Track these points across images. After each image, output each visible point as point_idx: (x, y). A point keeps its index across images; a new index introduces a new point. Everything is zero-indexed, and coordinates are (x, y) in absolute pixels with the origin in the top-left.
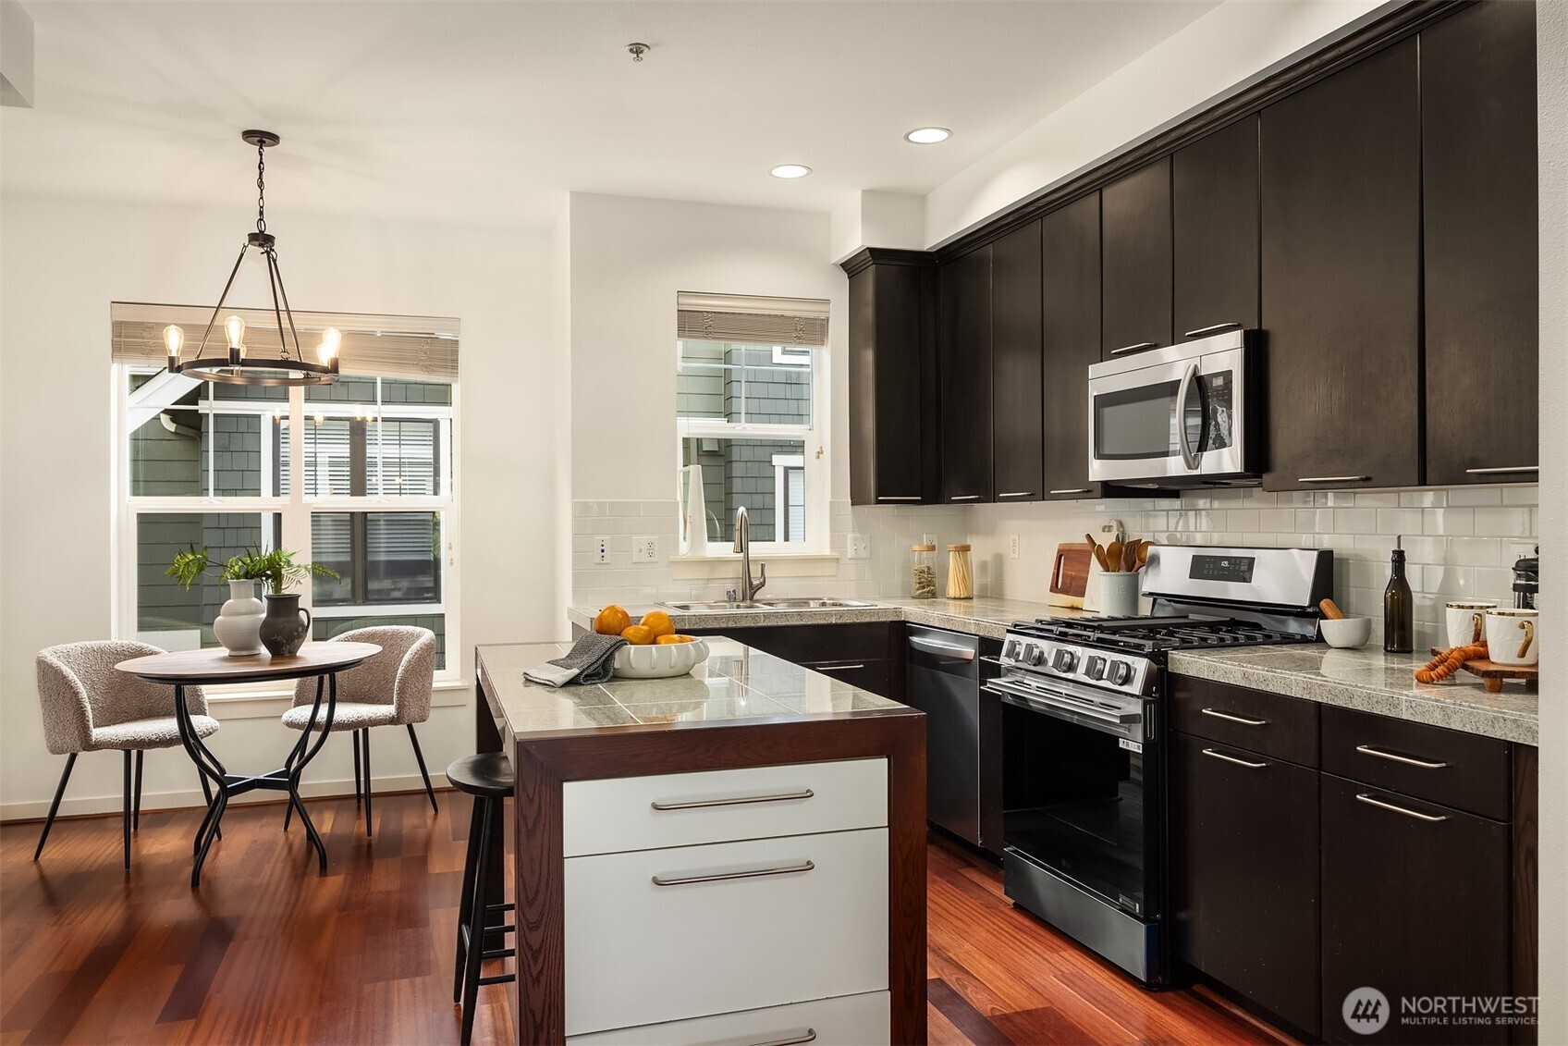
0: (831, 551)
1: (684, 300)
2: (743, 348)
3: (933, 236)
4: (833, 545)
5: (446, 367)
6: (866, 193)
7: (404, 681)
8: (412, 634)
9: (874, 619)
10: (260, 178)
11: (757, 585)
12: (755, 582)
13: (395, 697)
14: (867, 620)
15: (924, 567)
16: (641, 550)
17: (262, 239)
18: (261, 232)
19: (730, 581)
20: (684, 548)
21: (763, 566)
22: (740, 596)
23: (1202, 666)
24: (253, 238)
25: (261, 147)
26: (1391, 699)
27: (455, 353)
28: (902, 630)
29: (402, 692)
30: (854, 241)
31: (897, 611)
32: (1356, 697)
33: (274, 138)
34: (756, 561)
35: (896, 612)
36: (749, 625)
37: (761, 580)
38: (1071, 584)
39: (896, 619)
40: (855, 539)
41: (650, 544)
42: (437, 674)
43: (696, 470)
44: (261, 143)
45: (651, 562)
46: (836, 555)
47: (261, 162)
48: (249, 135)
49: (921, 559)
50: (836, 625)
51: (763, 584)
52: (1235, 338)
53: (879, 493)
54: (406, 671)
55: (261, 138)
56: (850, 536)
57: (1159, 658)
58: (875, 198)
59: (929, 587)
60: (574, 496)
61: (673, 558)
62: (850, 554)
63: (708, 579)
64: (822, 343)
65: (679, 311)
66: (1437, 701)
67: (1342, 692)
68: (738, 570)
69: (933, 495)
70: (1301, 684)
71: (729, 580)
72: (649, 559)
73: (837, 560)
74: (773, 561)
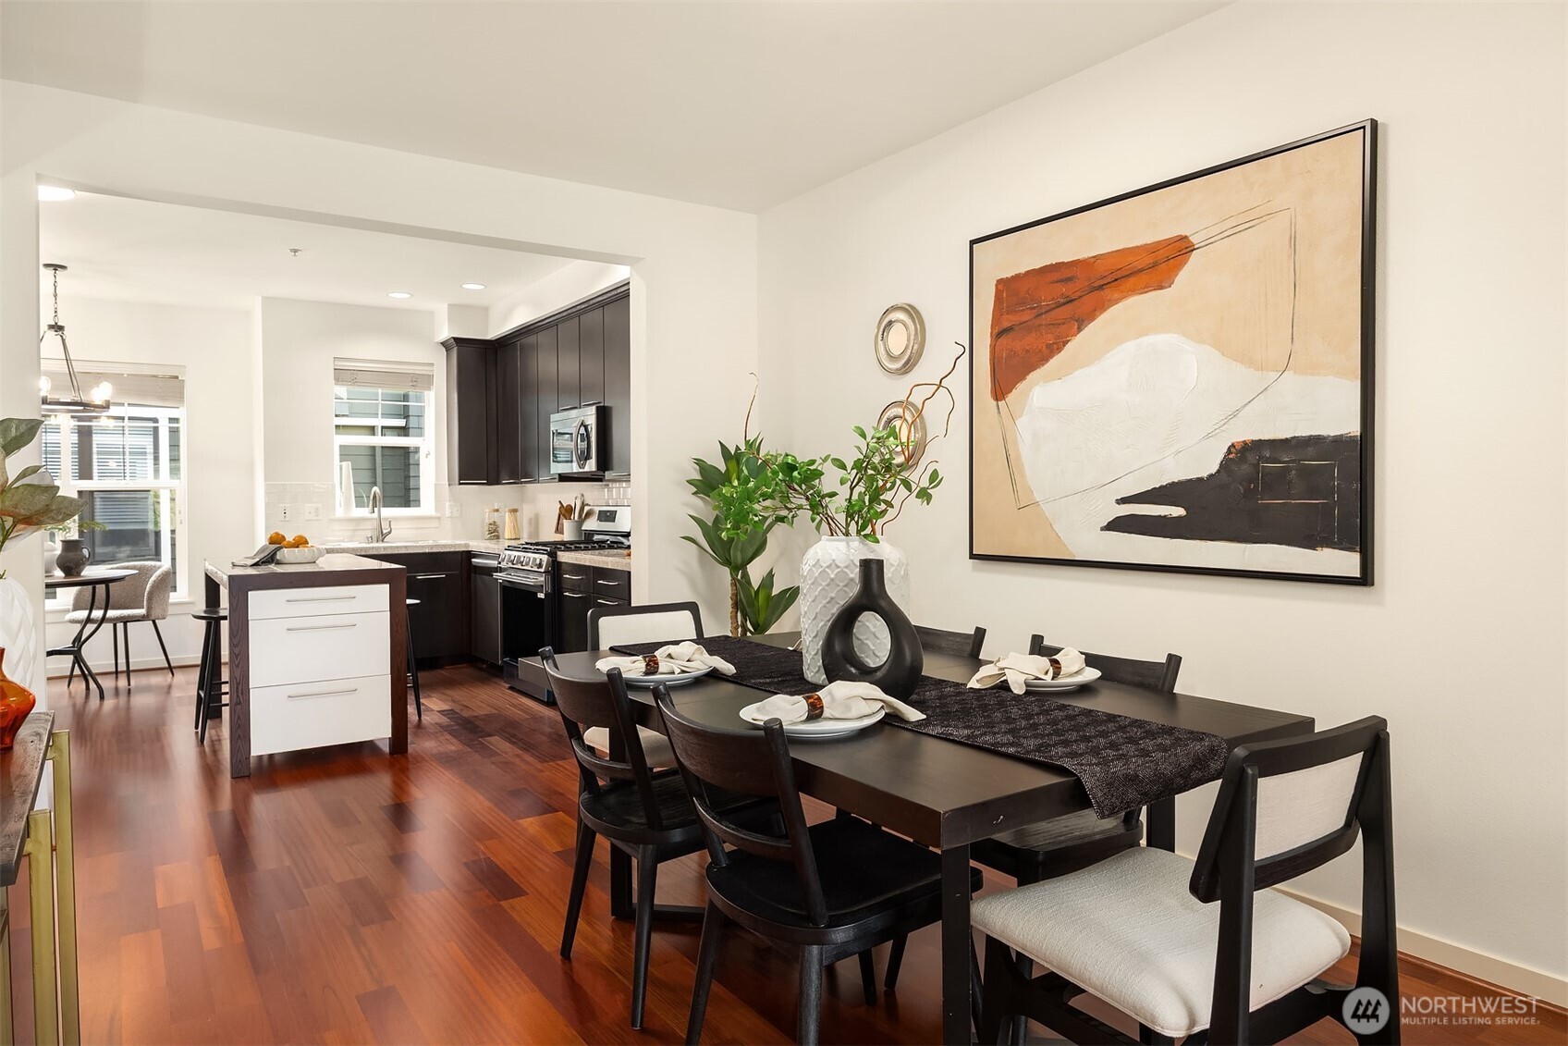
0: (435, 513)
1: (338, 363)
2: (380, 391)
3: (493, 333)
4: (437, 509)
5: (175, 397)
6: (449, 305)
7: (151, 593)
8: (155, 566)
9: (452, 550)
11: (386, 533)
12: (384, 532)
13: (145, 603)
14: (448, 550)
15: (491, 521)
16: (310, 513)
17: (57, 328)
18: (56, 324)
20: (340, 512)
21: (393, 522)
22: (375, 539)
25: (55, 272)
28: (469, 555)
29: (150, 599)
30: (445, 333)
31: (467, 545)
33: (64, 268)
34: (386, 519)
37: (390, 529)
39: (465, 549)
40: (450, 505)
41: (317, 509)
42: (172, 594)
43: (347, 465)
44: (56, 270)
45: (317, 520)
46: (439, 515)
49: (489, 517)
50: (429, 553)
51: (390, 533)
52: (593, 410)
53: (460, 479)
54: (152, 587)
55: (56, 268)
56: (447, 504)
57: (552, 555)
58: (456, 310)
59: (494, 533)
60: (265, 481)
61: (332, 517)
62: (448, 514)
63: (355, 530)
64: (429, 389)
65: (334, 369)
68: (375, 524)
69: (493, 480)
71: (369, 529)
72: (316, 518)
73: (439, 518)
74: (398, 519)
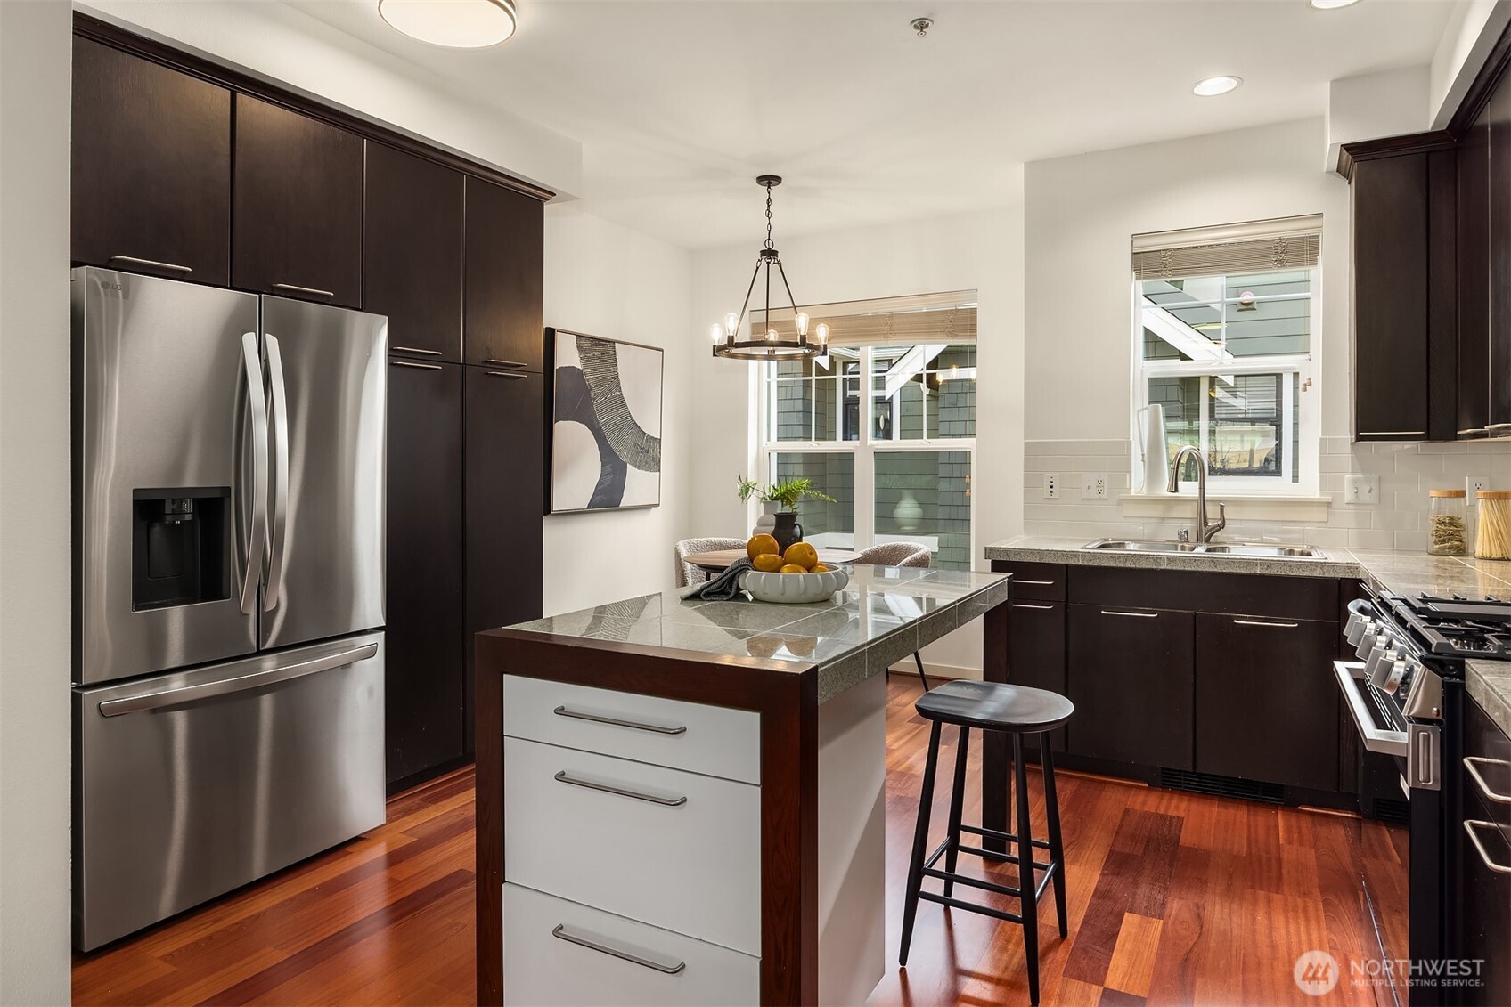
0: (1321, 495)
1: (1138, 243)
3: (1433, 111)
4: (1324, 486)
5: (966, 331)
6: (1336, 83)
10: (768, 210)
11: (1213, 528)
12: (1213, 524)
15: (1444, 517)
16: (1089, 488)
17: (769, 253)
18: (769, 249)
19: (1189, 521)
20: (1138, 488)
21: (1222, 507)
22: (1193, 536)
24: (763, 253)
25: (769, 187)
27: (974, 318)
31: (1352, 567)
33: (778, 179)
34: (1213, 501)
35: (1349, 568)
36: (1150, 567)
37: (1219, 522)
39: (1350, 576)
40: (1355, 481)
41: (1099, 482)
43: (1160, 407)
44: (769, 185)
45: (1100, 499)
46: (1328, 498)
47: (769, 198)
48: (761, 179)
49: (1438, 507)
50: (1262, 576)
51: (1222, 526)
53: (1358, 430)
55: (769, 180)
56: (1348, 477)
58: (1345, 86)
60: (1026, 436)
61: (1123, 495)
62: (1348, 497)
63: (1163, 518)
64: (1312, 263)
65: (1134, 254)
68: (1191, 512)
71: (1183, 520)
72: (1099, 496)
73: (1329, 504)
74: (1239, 503)
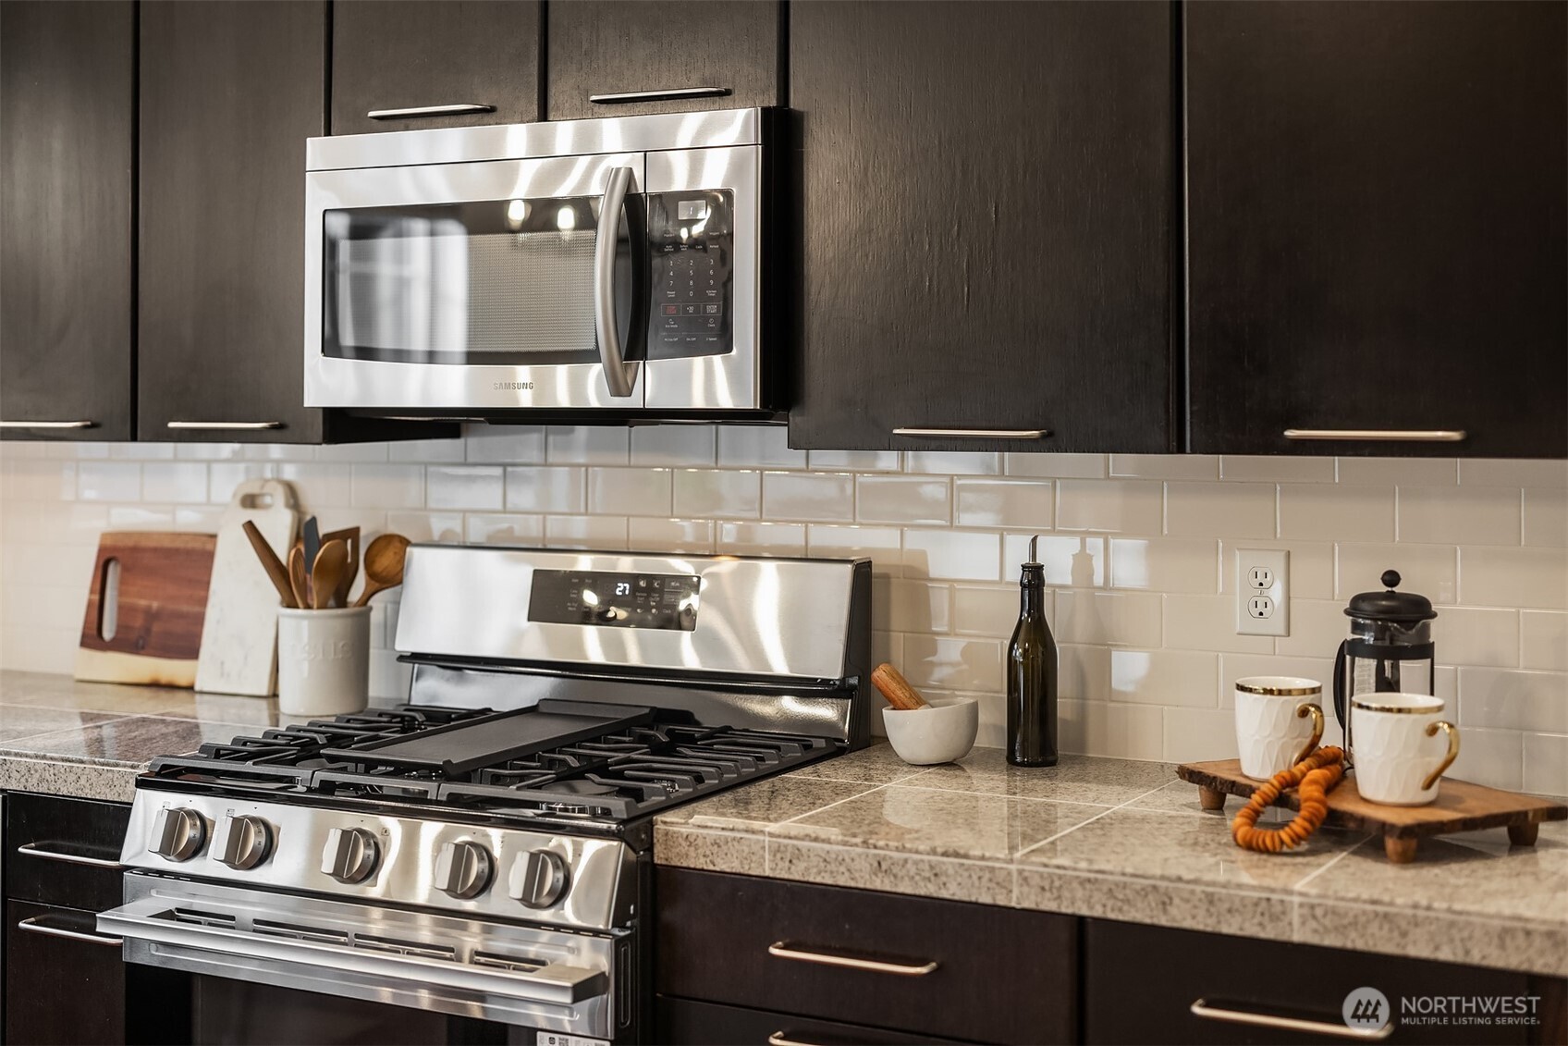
23: (755, 848)
26: (1264, 904)
32: (1176, 901)
38: (148, 630)
66: (1374, 902)
67: (1143, 893)
70: (1036, 881)
